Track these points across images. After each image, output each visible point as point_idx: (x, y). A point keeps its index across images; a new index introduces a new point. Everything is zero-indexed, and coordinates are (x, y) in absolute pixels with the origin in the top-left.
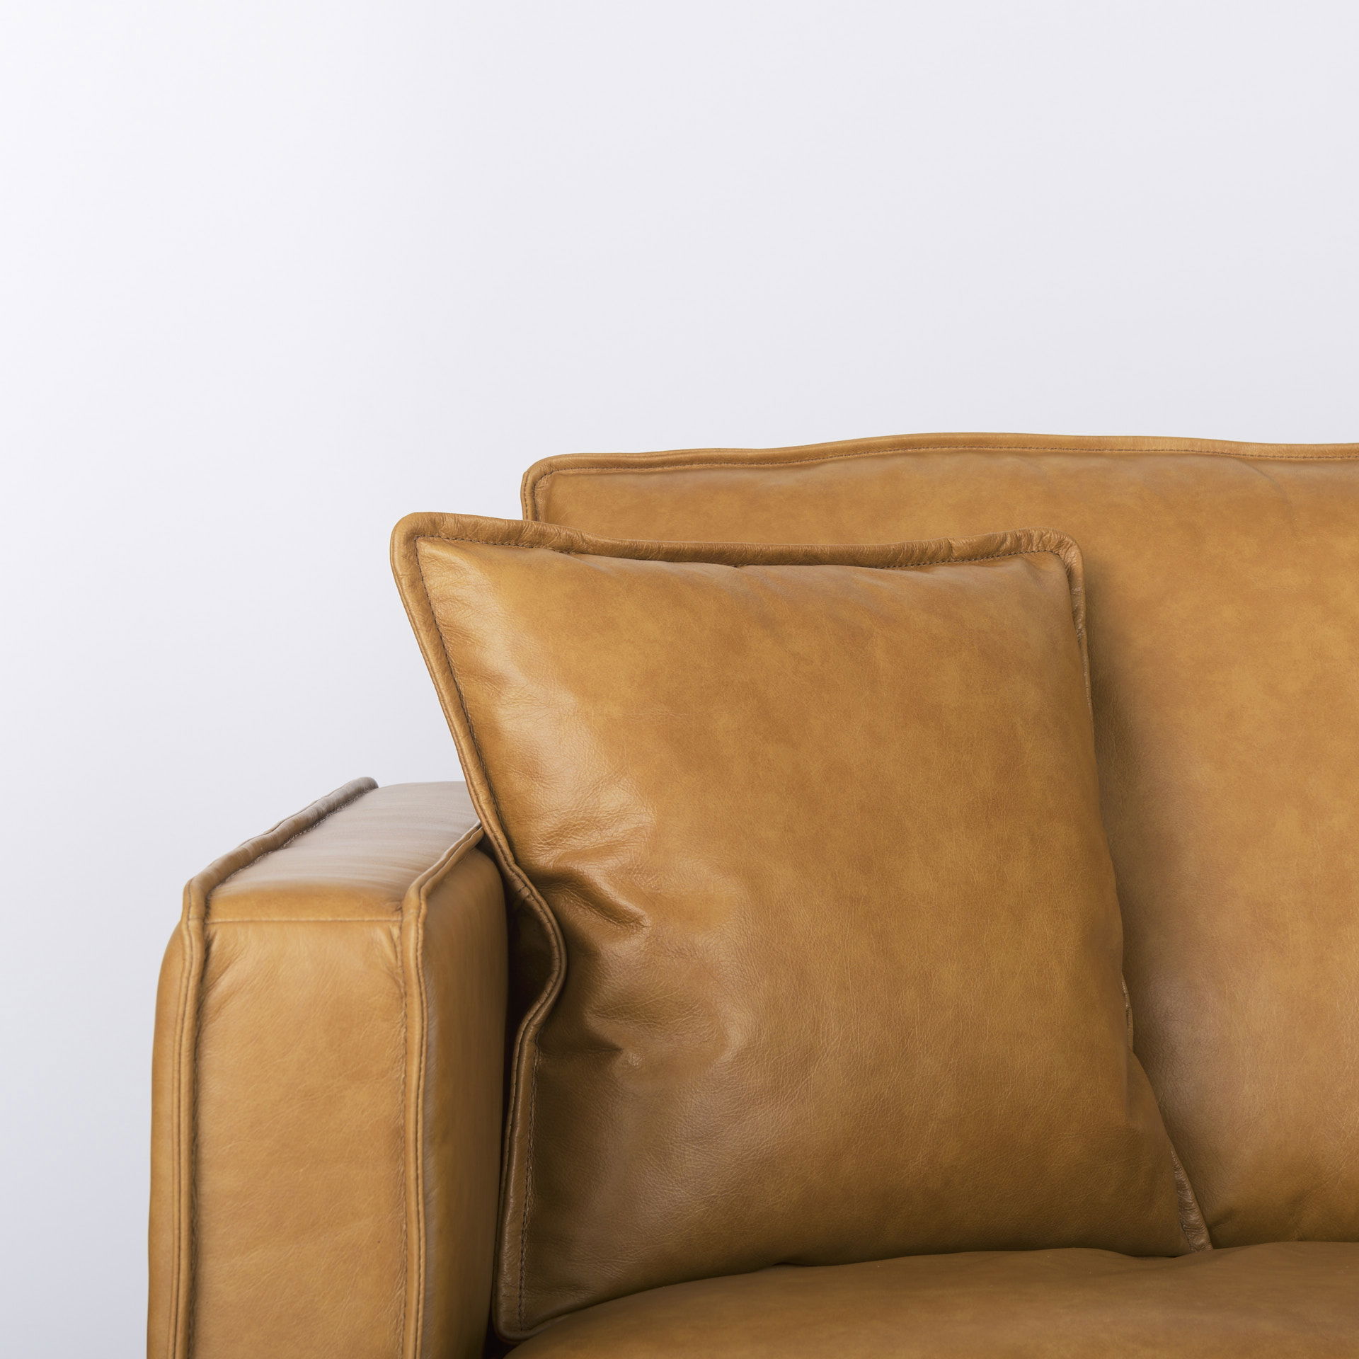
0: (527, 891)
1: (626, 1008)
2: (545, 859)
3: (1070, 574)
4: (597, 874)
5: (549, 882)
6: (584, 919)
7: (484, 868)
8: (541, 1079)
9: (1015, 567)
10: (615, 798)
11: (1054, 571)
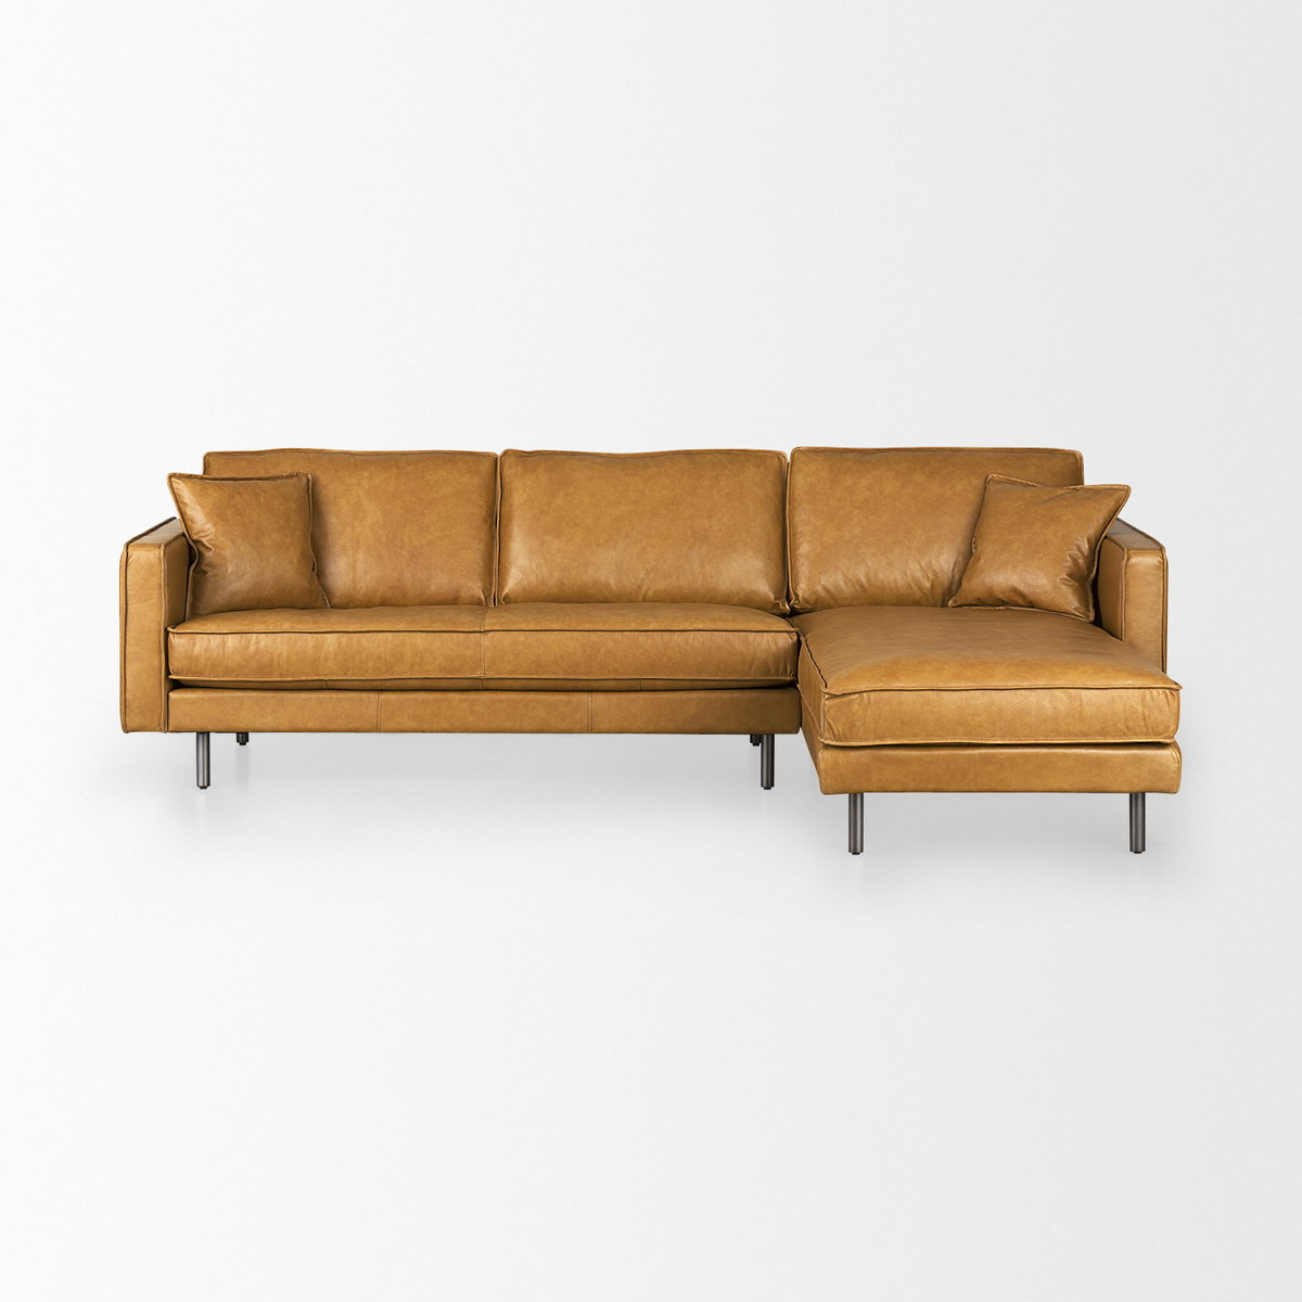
0: (191, 543)
1: (210, 565)
2: (195, 538)
3: (308, 480)
4: (204, 540)
5: (195, 542)
6: (202, 549)
7: (184, 539)
8: (194, 578)
9: (295, 479)
10: (208, 526)
11: (304, 479)
